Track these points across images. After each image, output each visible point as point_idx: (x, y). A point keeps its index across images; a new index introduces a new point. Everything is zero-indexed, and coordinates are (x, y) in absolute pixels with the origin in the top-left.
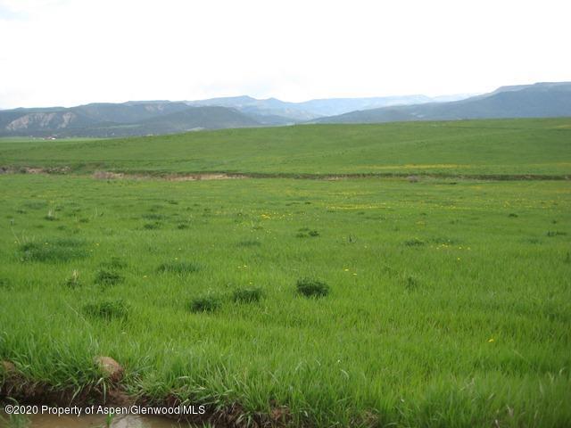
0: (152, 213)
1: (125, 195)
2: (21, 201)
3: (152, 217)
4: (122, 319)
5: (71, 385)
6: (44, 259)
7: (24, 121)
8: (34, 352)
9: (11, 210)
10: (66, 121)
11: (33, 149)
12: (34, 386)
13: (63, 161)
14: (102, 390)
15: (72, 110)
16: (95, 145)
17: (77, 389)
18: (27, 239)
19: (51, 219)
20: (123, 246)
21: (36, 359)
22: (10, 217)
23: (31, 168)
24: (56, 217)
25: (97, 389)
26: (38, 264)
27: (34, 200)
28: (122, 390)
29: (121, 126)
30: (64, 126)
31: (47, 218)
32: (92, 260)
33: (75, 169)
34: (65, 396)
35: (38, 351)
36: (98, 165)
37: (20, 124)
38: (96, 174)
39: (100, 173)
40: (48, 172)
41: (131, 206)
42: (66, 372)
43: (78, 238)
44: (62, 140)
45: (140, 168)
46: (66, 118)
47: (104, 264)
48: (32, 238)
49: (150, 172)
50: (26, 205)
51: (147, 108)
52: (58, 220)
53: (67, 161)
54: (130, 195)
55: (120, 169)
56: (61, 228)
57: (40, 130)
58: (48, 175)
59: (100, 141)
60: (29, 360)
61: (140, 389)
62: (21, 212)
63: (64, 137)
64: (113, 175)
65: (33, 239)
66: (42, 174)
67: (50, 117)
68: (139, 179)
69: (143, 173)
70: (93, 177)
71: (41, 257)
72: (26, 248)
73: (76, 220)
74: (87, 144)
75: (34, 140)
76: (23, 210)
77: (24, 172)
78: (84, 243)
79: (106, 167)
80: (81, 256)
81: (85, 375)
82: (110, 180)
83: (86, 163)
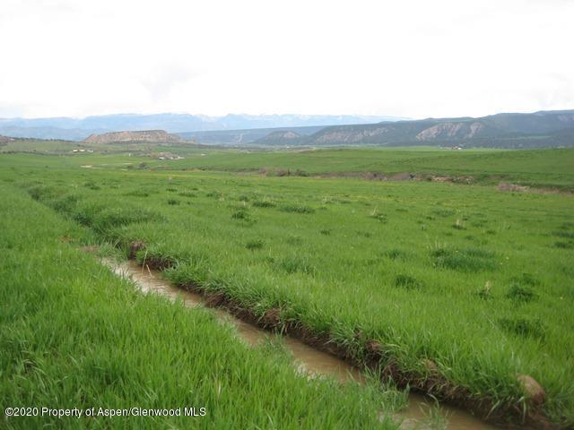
0: (564, 231)
1: (531, 210)
2: (429, 207)
3: (564, 235)
4: (539, 341)
5: (490, 398)
6: (456, 266)
7: (433, 131)
8: (455, 356)
9: (421, 215)
10: (473, 132)
11: (440, 157)
12: (454, 389)
13: (467, 171)
14: (522, 409)
15: (480, 120)
16: (501, 155)
17: (496, 402)
18: (439, 246)
19: (459, 228)
20: (534, 263)
21: (458, 363)
22: (420, 222)
23: (437, 176)
24: (464, 226)
25: (516, 407)
26: (449, 271)
27: (441, 208)
28: (544, 415)
29: (530, 138)
30: (470, 136)
31: (455, 227)
32: (503, 273)
33: (479, 180)
34: (483, 406)
35: (459, 355)
36: (502, 177)
37: (430, 133)
38: (500, 185)
39: (505, 185)
40: (452, 181)
41: (540, 221)
42: (486, 382)
43: (488, 249)
44: (468, 150)
45: (549, 182)
46: (473, 128)
47: (516, 279)
48: (442, 244)
49: (559, 187)
50: (434, 212)
51: (560, 118)
52: (465, 229)
53: (473, 171)
54: (536, 210)
55: (526, 182)
56: (469, 238)
57: (447, 139)
58: (452, 184)
59: (507, 152)
60: (451, 363)
61: (564, 418)
62: (431, 218)
63: (470, 147)
64: (517, 187)
65: (445, 245)
66: (448, 183)
67: (458, 127)
68: (545, 193)
69: (551, 187)
70: (497, 188)
71: (452, 265)
72: (438, 254)
73: (484, 231)
74: (493, 155)
75: (441, 149)
76: (433, 217)
77: (430, 180)
78: (493, 256)
79: (512, 179)
80: (491, 268)
81: (505, 390)
82: (516, 193)
83: (490, 173)
